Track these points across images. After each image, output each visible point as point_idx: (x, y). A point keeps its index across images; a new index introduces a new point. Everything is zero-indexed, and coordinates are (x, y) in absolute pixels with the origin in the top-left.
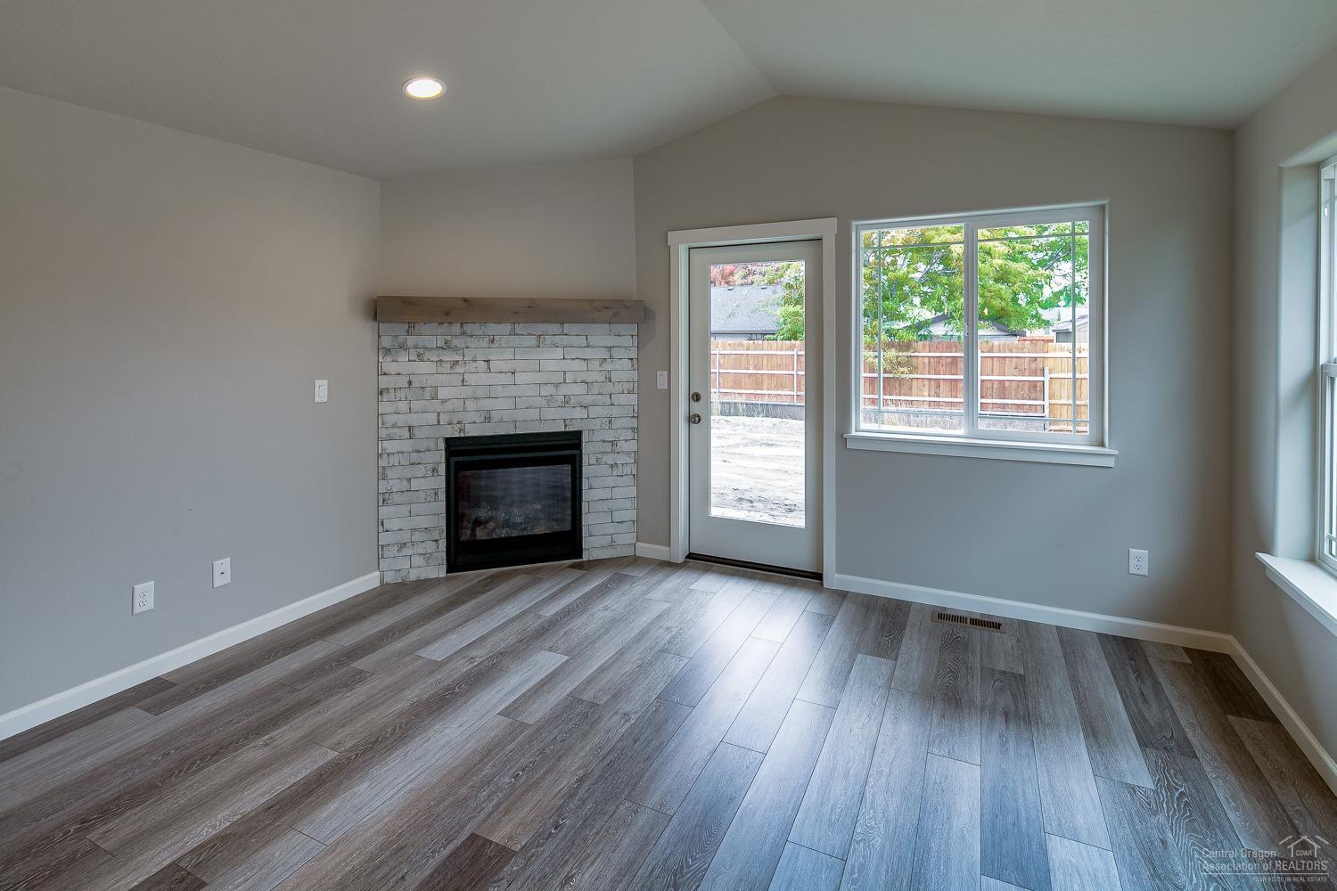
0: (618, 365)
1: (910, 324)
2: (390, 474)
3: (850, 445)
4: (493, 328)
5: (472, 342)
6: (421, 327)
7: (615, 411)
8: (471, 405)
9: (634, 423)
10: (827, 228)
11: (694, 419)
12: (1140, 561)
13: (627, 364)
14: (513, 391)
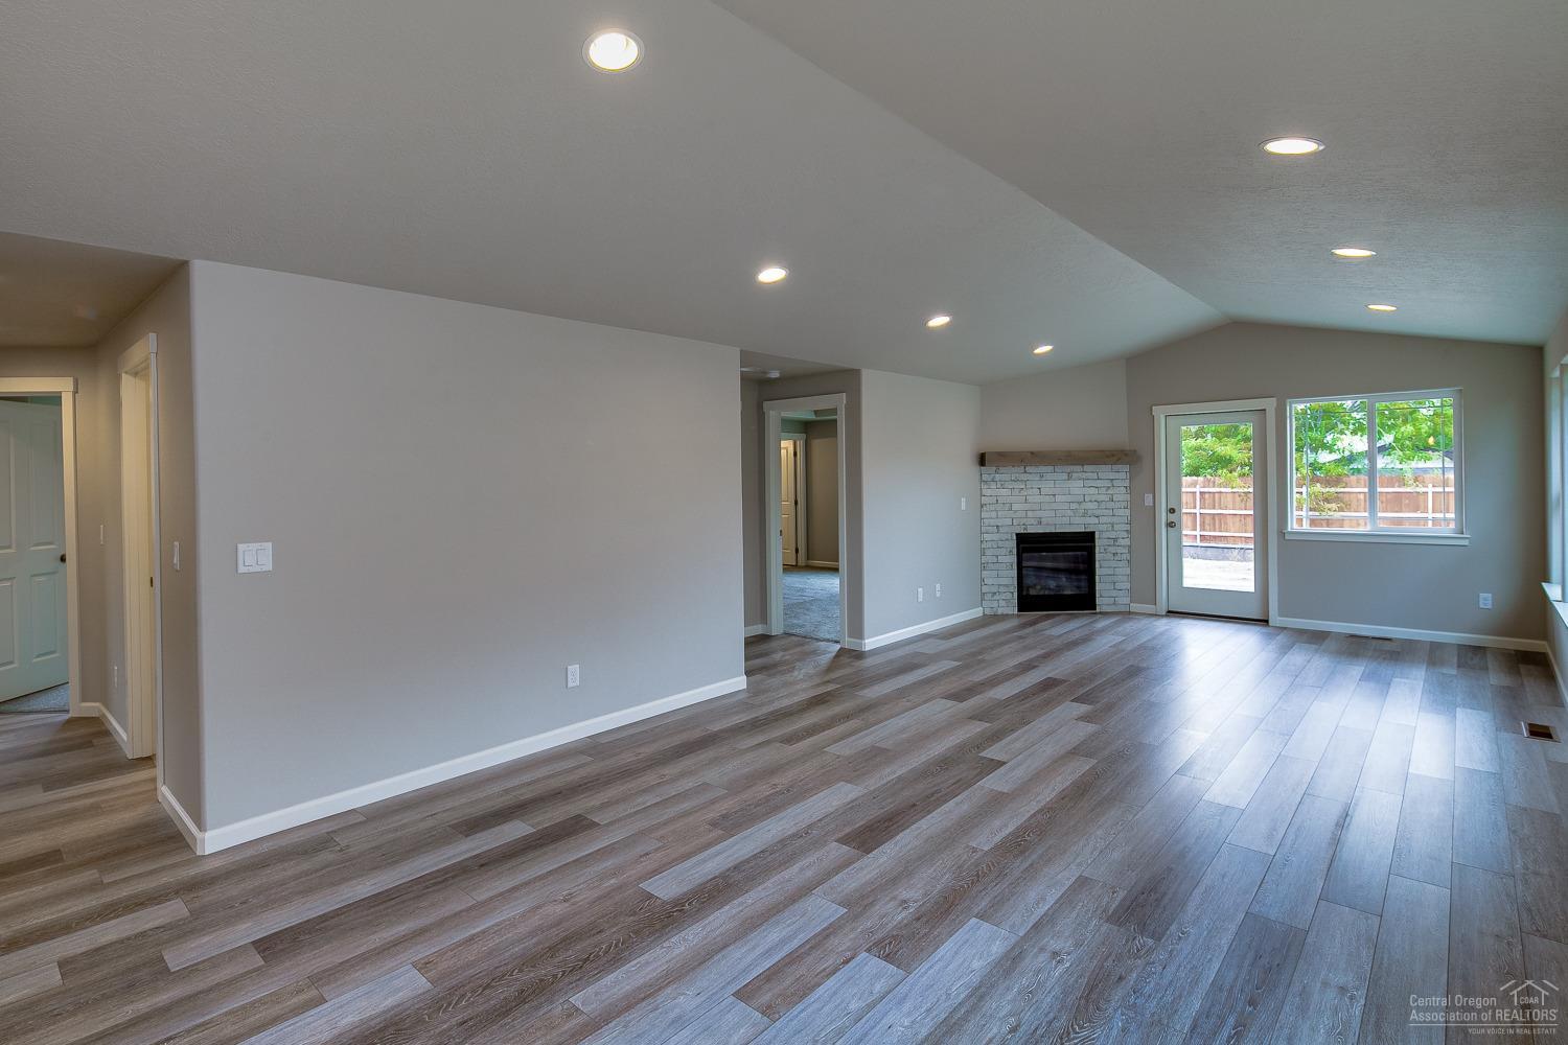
0: (1116, 490)
1: (1339, 457)
2: (988, 552)
3: (1287, 538)
4: (1042, 469)
5: (1030, 477)
6: (1002, 470)
7: (1115, 520)
8: (1030, 514)
9: (1128, 527)
10: (1270, 404)
11: (1170, 525)
12: (1486, 600)
13: (1123, 490)
14: (1054, 506)
